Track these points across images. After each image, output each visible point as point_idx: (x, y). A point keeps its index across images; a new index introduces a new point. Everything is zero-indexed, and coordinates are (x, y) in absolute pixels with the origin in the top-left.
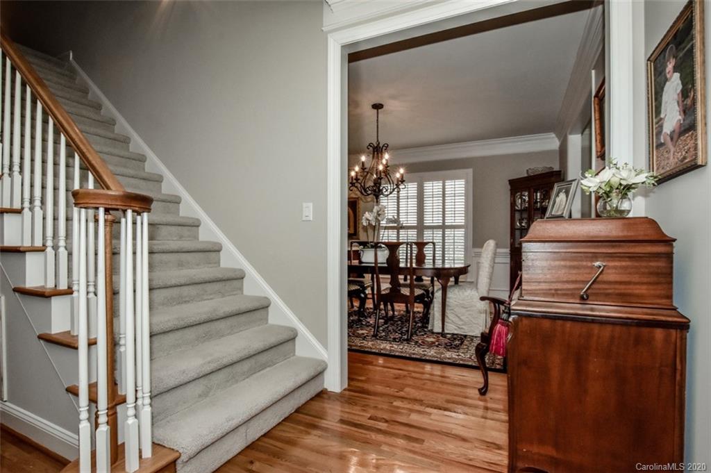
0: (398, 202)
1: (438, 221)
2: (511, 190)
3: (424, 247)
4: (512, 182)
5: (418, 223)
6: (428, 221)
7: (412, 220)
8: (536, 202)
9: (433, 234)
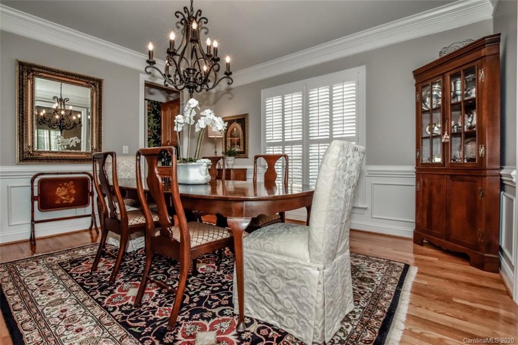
0: (283, 115)
1: (324, 133)
2: (416, 85)
3: (275, 162)
4: (418, 74)
5: (303, 138)
6: (314, 133)
7: (297, 135)
8: (456, 96)
9: (319, 149)
